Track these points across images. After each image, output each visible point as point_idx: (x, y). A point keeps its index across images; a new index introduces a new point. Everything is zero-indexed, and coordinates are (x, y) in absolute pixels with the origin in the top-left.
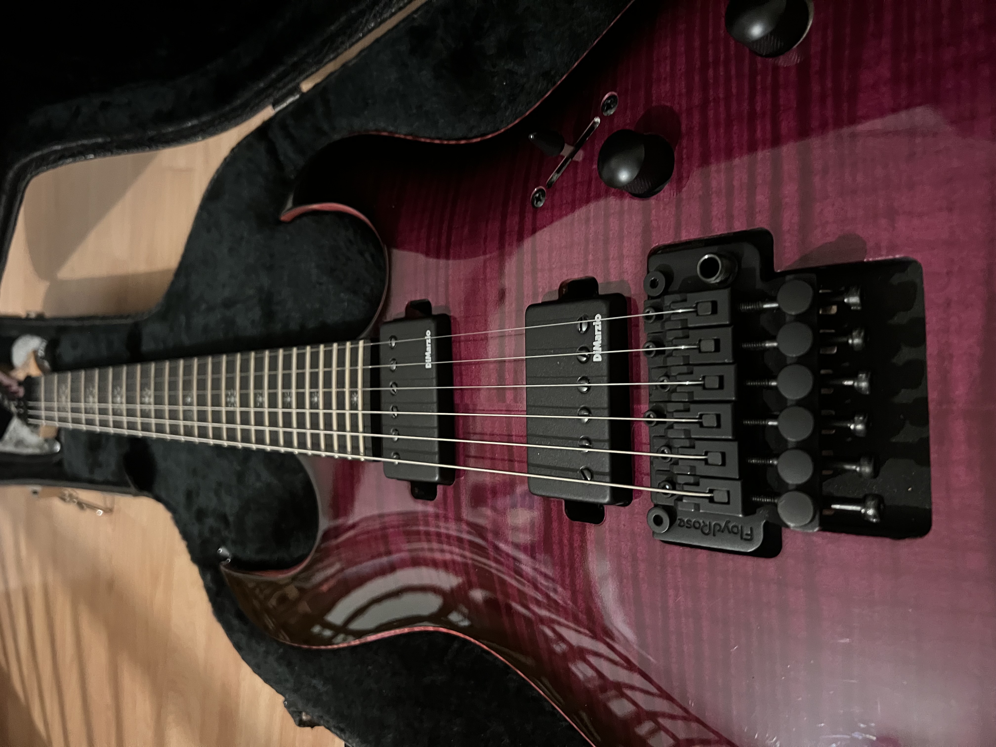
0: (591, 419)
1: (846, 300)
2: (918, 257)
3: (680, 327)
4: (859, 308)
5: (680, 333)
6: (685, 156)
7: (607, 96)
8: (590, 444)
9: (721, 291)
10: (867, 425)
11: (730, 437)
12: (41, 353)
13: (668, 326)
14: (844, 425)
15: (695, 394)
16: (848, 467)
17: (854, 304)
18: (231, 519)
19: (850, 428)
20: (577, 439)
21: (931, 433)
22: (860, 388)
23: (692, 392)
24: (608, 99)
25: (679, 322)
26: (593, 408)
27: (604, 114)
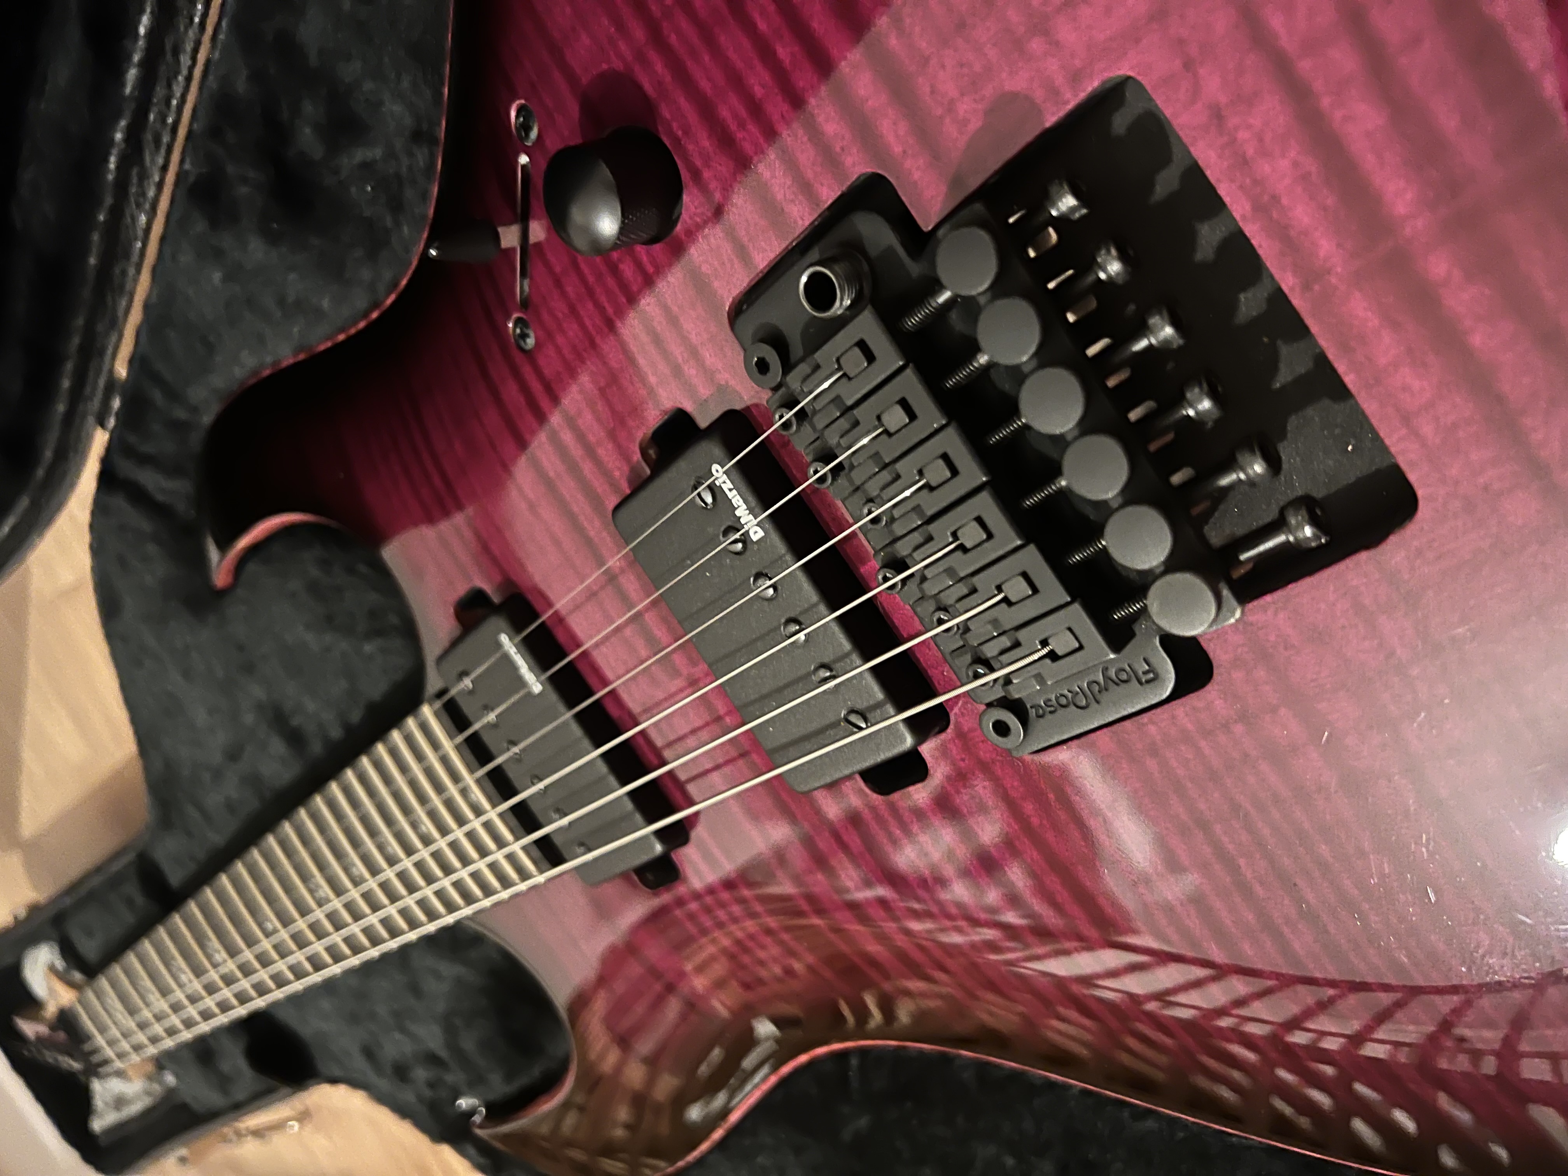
0: (809, 633)
1: (1054, 213)
2: (1123, 70)
3: (838, 414)
4: (1084, 211)
5: (844, 424)
6: (680, 133)
7: (513, 114)
8: (831, 670)
9: (861, 317)
10: (1214, 395)
11: (1019, 542)
12: (60, 964)
13: (820, 422)
14: (1177, 416)
15: (924, 507)
16: (1225, 481)
17: (1073, 210)
18: (443, 1053)
19: (1188, 415)
20: (809, 674)
21: (1323, 343)
22: (1167, 342)
23: (918, 506)
24: (517, 117)
25: (832, 406)
26: (801, 613)
27: (526, 144)
